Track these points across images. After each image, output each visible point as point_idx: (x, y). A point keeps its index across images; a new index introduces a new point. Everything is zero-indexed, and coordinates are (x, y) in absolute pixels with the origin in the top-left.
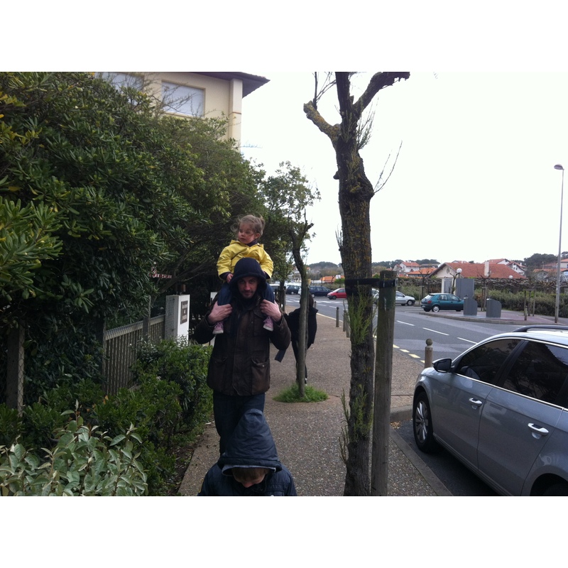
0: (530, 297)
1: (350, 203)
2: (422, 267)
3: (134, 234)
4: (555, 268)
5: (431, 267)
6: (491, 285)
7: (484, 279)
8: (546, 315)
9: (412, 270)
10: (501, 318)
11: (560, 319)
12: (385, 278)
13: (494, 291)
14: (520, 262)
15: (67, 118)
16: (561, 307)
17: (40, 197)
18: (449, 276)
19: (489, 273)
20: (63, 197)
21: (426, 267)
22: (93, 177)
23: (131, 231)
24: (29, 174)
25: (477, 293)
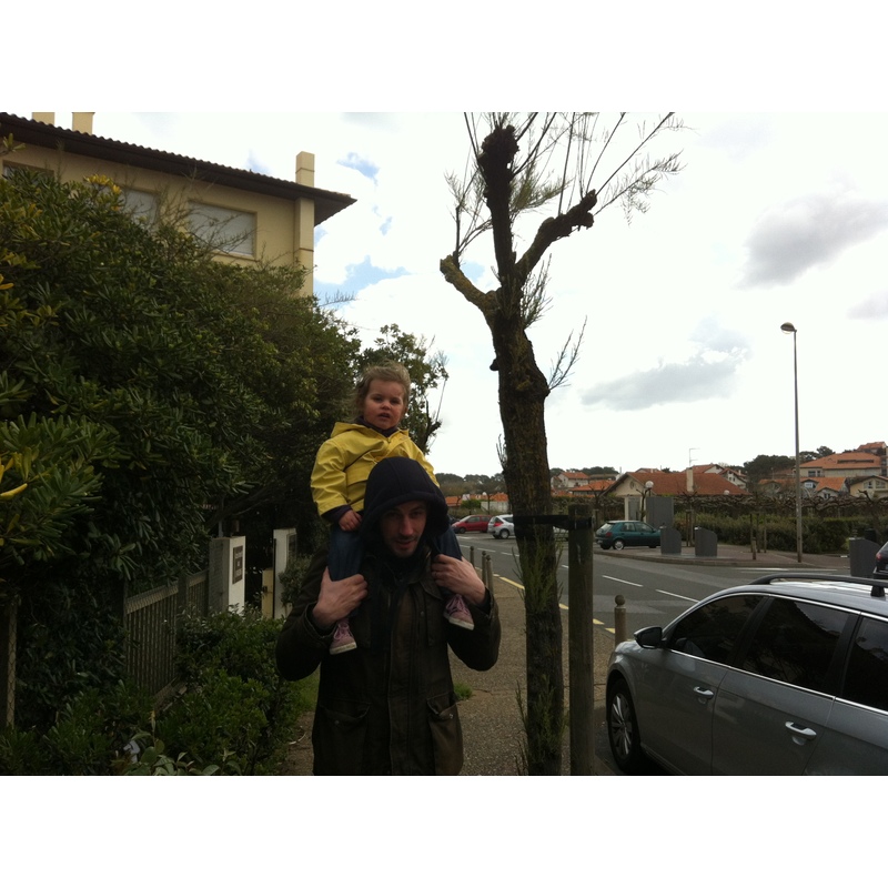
0: (759, 523)
1: (516, 405)
2: (593, 479)
3: (196, 456)
4: (790, 477)
5: (607, 478)
6: (699, 507)
7: (687, 497)
8: (784, 550)
9: (577, 485)
10: (718, 557)
11: (804, 555)
12: (577, 516)
13: (703, 515)
14: (739, 468)
15: (95, 282)
16: (805, 537)
17: (63, 409)
18: (634, 492)
19: (694, 487)
20: (98, 408)
21: (598, 479)
22: (136, 372)
23: (192, 453)
24: (47, 373)
25: (679, 518)
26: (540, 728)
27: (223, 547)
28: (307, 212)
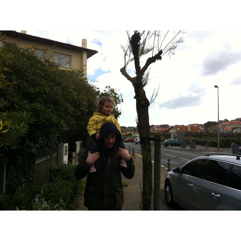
0: (208, 140)
1: (141, 108)
2: (163, 128)
3: (55, 121)
4: (217, 127)
5: (166, 128)
6: (191, 135)
7: (188, 133)
8: (214, 147)
9: (158, 129)
10: (196, 149)
11: (220, 148)
12: (157, 138)
13: (193, 138)
14: (202, 125)
15: (27, 75)
16: (220, 143)
17: (19, 108)
18: (174, 131)
19: (190, 130)
20: (28, 108)
21: (164, 128)
22: (38, 99)
24: (14, 99)
25: (186, 138)
26: (146, 194)
27: (62, 146)
28: (85, 55)
